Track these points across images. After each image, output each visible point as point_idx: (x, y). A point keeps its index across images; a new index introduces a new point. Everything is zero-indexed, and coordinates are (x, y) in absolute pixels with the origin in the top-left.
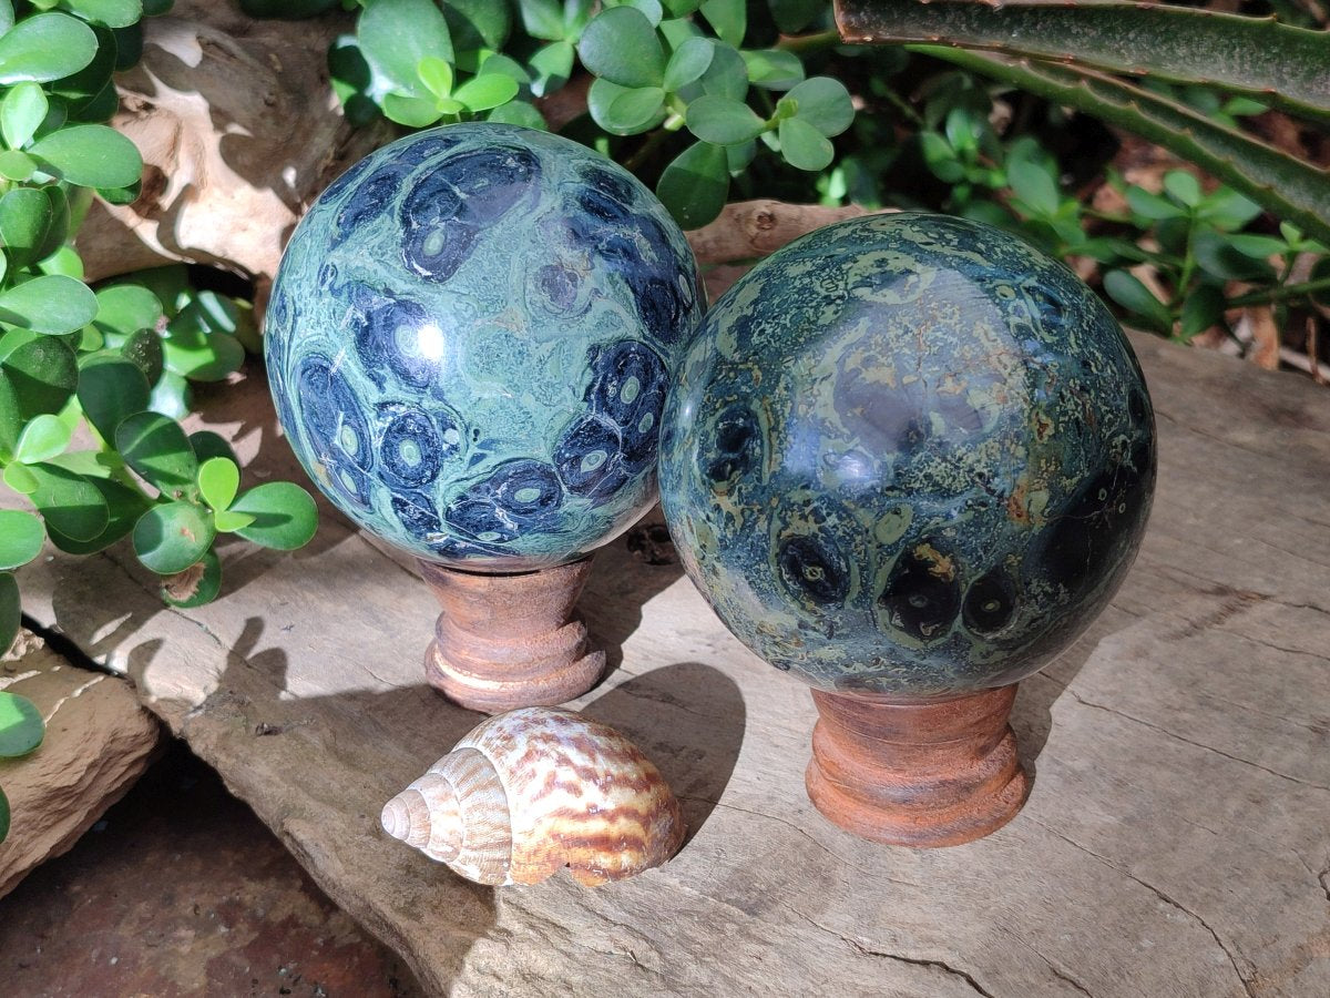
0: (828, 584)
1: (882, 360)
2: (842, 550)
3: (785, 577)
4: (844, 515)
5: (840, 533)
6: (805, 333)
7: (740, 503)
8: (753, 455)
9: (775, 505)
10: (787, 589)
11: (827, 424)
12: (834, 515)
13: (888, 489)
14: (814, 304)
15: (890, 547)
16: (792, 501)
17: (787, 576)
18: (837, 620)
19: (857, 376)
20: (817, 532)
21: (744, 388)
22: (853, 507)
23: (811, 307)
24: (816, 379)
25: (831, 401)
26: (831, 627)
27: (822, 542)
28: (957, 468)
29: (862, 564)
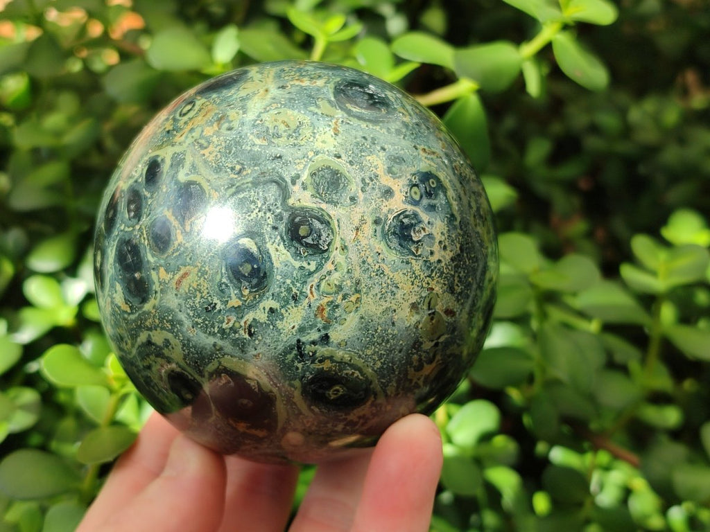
0: (320, 391)
3: (357, 373)
10: (350, 365)
17: (355, 375)
18: (300, 365)
26: (302, 355)
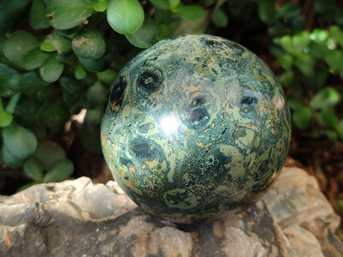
0: (144, 79)
1: (155, 170)
2: (139, 95)
4: (141, 108)
5: (141, 100)
6: (190, 168)
7: (184, 92)
8: (184, 113)
9: (168, 98)
10: (159, 69)
11: (159, 138)
12: (144, 106)
13: (130, 125)
14: (196, 180)
15: (126, 104)
16: (161, 103)
18: (142, 68)
19: (159, 160)
20: (149, 97)
21: (203, 136)
22: (139, 112)
23: (196, 178)
24: (173, 153)
25: (163, 147)
26: (145, 64)
27: (146, 94)
28: (118, 143)
29: (133, 93)
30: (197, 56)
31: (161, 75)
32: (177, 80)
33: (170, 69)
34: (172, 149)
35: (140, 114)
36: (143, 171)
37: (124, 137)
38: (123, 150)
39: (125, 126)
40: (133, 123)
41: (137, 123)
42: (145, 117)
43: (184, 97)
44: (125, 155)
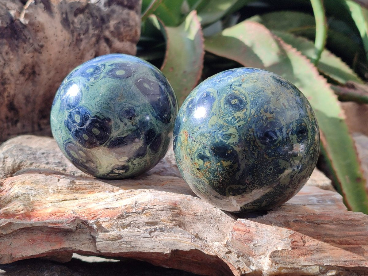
30: (272, 91)
31: (245, 99)
32: (257, 106)
33: (253, 96)
34: (245, 156)
35: (226, 125)
36: (217, 167)
37: (207, 139)
38: (204, 148)
39: (210, 131)
40: (218, 130)
41: (221, 131)
42: (229, 128)
43: (262, 120)
44: (204, 153)
